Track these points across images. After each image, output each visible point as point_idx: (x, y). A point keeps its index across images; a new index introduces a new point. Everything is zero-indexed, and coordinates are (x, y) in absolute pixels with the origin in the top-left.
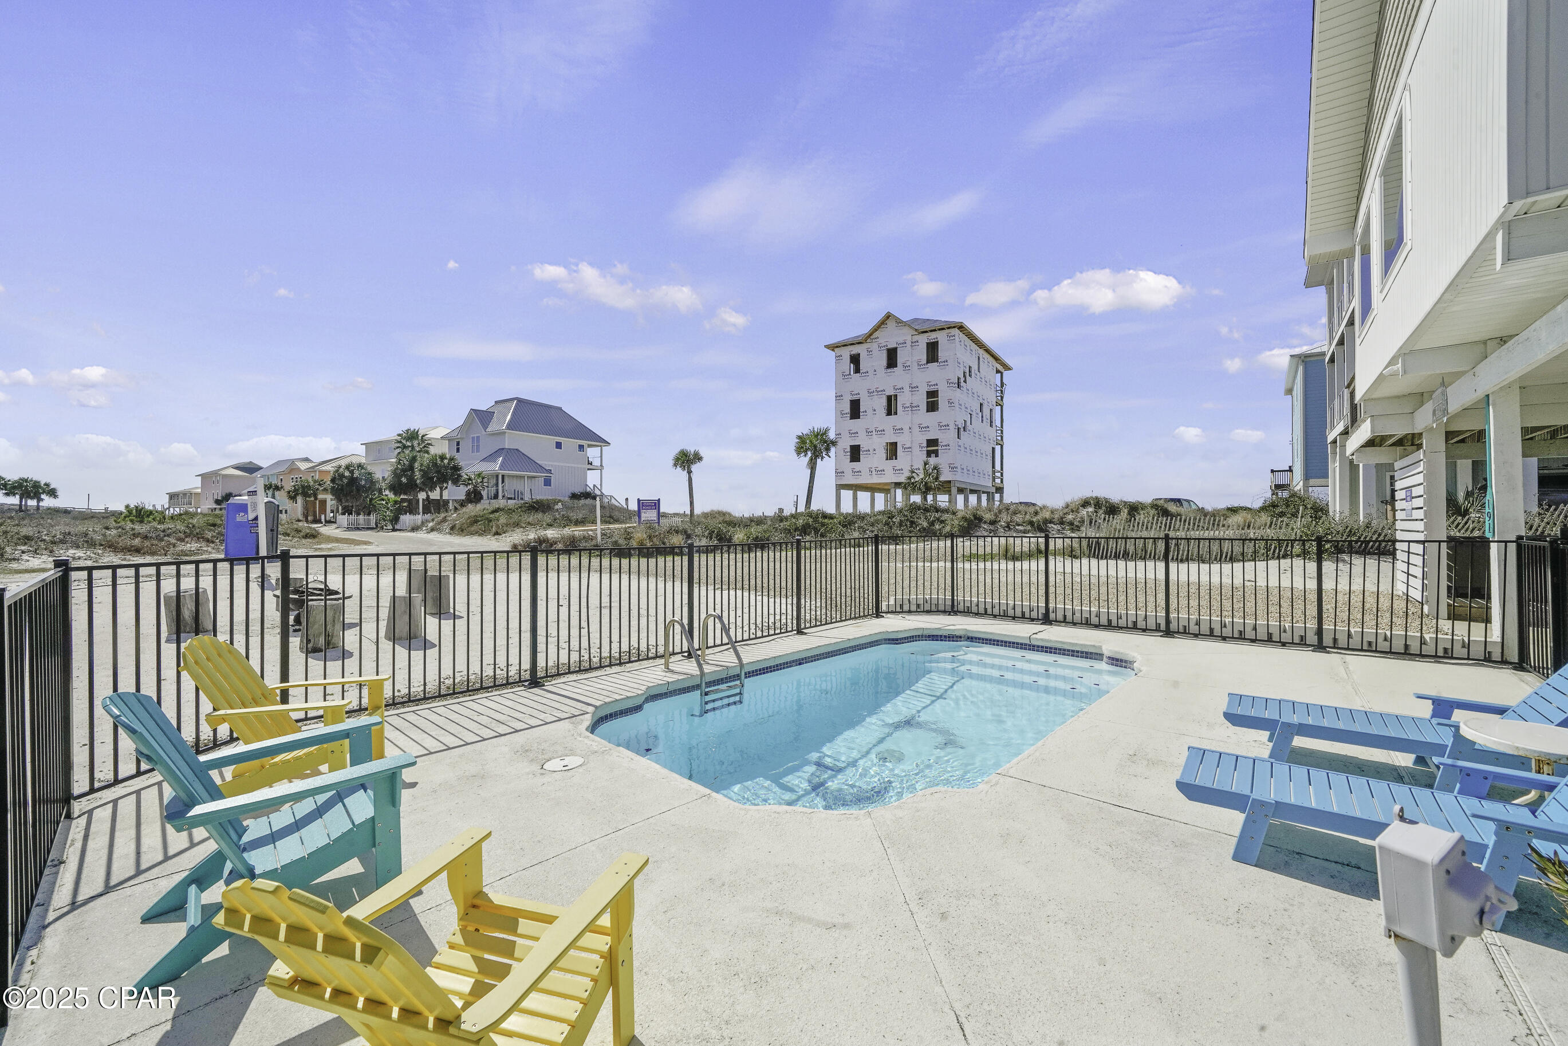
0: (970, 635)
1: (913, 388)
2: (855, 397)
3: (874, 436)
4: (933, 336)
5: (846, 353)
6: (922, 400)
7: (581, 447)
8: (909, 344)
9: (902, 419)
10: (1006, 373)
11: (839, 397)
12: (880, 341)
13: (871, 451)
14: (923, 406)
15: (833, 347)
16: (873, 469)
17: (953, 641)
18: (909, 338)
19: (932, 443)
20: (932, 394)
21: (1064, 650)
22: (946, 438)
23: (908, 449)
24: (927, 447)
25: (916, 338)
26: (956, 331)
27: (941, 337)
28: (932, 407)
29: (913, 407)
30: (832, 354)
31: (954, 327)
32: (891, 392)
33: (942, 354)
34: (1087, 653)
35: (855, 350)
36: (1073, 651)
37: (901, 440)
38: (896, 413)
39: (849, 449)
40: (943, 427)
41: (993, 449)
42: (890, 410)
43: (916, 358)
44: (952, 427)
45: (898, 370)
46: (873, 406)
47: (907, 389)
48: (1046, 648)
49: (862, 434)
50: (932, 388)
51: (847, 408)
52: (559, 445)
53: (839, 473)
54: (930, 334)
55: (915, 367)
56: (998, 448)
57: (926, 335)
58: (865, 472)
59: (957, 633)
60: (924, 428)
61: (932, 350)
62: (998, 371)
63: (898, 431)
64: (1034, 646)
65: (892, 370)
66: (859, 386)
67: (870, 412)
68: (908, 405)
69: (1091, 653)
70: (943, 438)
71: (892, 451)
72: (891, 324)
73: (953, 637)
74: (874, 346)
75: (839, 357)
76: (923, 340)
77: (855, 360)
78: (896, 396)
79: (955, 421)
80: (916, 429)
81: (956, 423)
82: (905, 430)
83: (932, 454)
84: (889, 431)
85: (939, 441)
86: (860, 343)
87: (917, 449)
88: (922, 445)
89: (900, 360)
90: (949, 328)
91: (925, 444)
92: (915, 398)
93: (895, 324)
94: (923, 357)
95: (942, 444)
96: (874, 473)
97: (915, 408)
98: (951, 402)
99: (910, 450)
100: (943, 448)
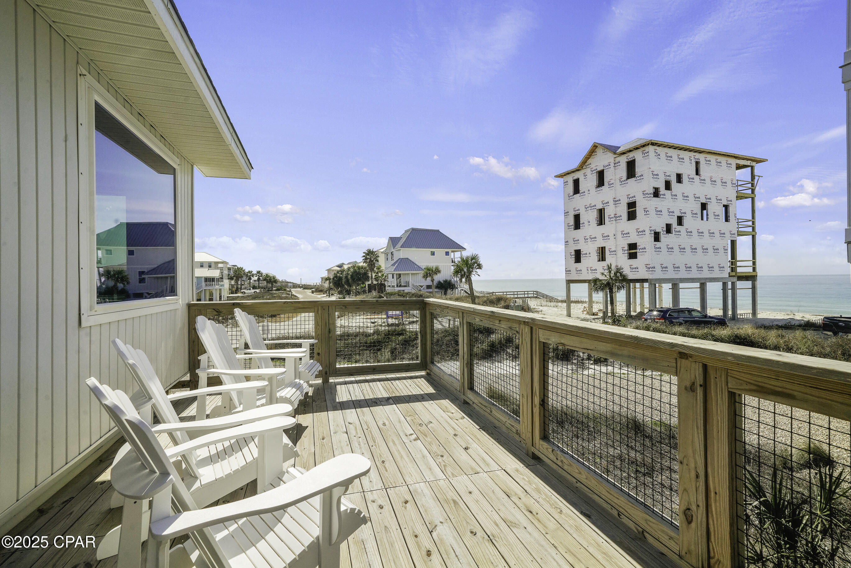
1: (616, 202)
2: (577, 213)
3: (589, 243)
4: (631, 155)
5: (570, 179)
6: (623, 211)
7: (447, 254)
8: (612, 165)
9: (609, 227)
11: (566, 213)
12: (592, 166)
13: (588, 254)
14: (625, 216)
15: (562, 176)
16: (589, 269)
18: (612, 160)
19: (633, 246)
20: (632, 205)
24: (630, 249)
25: (618, 159)
26: (651, 148)
27: (637, 156)
28: (632, 216)
29: (617, 217)
30: (561, 180)
31: (648, 144)
32: (600, 206)
33: (639, 170)
35: (576, 176)
37: (609, 245)
38: (604, 224)
39: (573, 253)
40: (641, 232)
42: (601, 221)
43: (618, 177)
44: (648, 232)
45: (605, 188)
46: (588, 218)
47: (611, 203)
49: (582, 241)
50: (632, 200)
51: (572, 221)
52: (433, 254)
53: (568, 271)
54: (628, 154)
55: (618, 183)
57: (626, 155)
58: (584, 271)
60: (625, 234)
61: (631, 167)
63: (606, 237)
66: (579, 203)
67: (586, 223)
68: (613, 216)
70: (641, 242)
71: (602, 254)
72: (599, 151)
74: (588, 171)
75: (566, 183)
76: (623, 160)
77: (576, 183)
78: (604, 209)
79: (651, 227)
80: (619, 236)
81: (651, 229)
82: (611, 237)
83: (633, 256)
84: (600, 238)
85: (638, 245)
86: (578, 170)
87: (620, 252)
88: (624, 249)
89: (606, 180)
90: (644, 146)
91: (626, 248)
92: (618, 209)
93: (602, 151)
94: (624, 174)
95: (639, 247)
96: (590, 271)
97: (619, 218)
98: (646, 211)
99: (615, 253)
100: (641, 251)
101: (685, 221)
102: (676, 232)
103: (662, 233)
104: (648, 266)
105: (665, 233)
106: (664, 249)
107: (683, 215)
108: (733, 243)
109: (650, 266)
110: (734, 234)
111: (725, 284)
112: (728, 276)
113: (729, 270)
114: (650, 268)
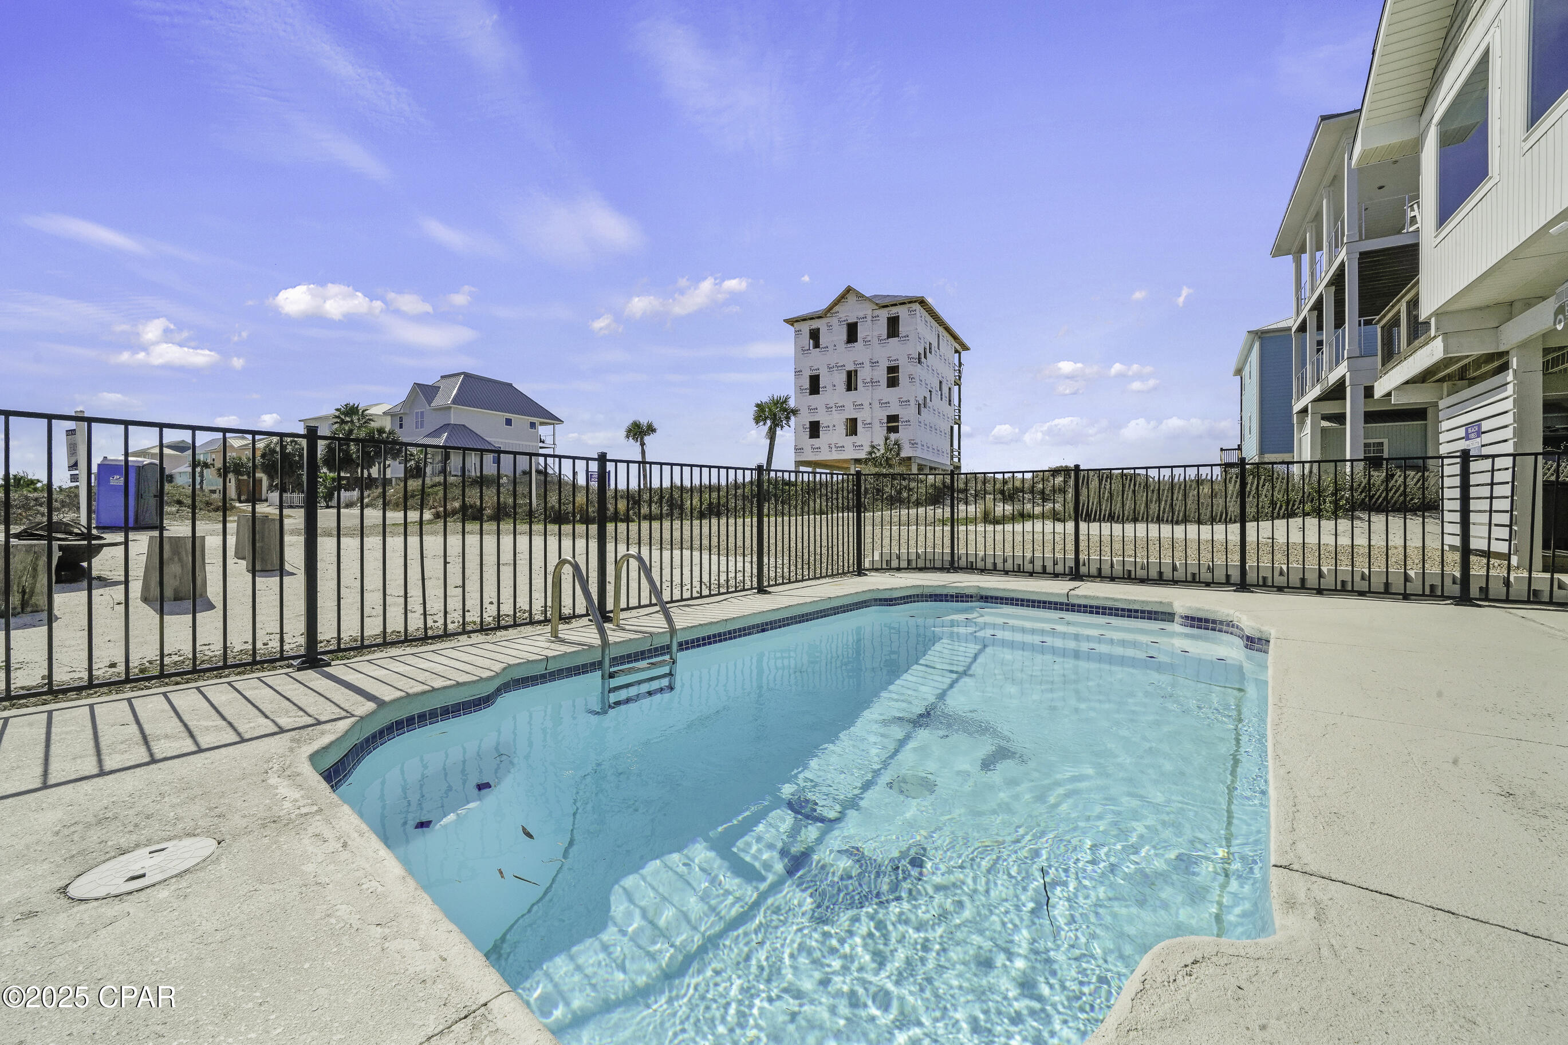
0: (984, 593)
1: (874, 364)
2: (815, 373)
3: (834, 412)
4: (894, 311)
5: (806, 328)
6: (882, 375)
7: (533, 425)
8: (869, 318)
9: (862, 394)
10: (963, 353)
11: (798, 373)
12: (840, 315)
13: (831, 427)
14: (884, 382)
15: (791, 322)
16: (833, 446)
17: (962, 601)
18: (869, 312)
19: (893, 418)
20: (893, 370)
21: (1117, 609)
22: (907, 413)
23: (869, 425)
24: (888, 422)
25: (877, 313)
26: (917, 306)
27: (902, 312)
28: (893, 382)
29: (874, 383)
30: (791, 329)
31: (915, 302)
32: (852, 368)
33: (902, 329)
34: (1149, 612)
35: (815, 324)
36: (1129, 610)
37: (861, 416)
38: (856, 389)
39: (808, 426)
40: (904, 403)
41: (952, 428)
42: (850, 386)
43: (876, 333)
44: (913, 403)
45: (859, 345)
46: (833, 382)
47: (867, 364)
48: (1091, 607)
49: (822, 410)
50: (893, 364)
51: (807, 384)
52: (509, 422)
53: (798, 450)
54: (891, 308)
55: (875, 341)
56: (956, 427)
57: (887, 309)
58: (825, 448)
59: (967, 592)
60: (884, 404)
61: (893, 327)
62: (956, 351)
63: (859, 406)
64: (1073, 605)
65: (853, 345)
66: (818, 362)
67: (829, 388)
68: (868, 380)
69: (1156, 613)
70: (904, 414)
71: (852, 428)
72: (851, 299)
73: (962, 597)
74: (834, 321)
75: (798, 332)
76: (884, 314)
77: (815, 335)
78: (856, 371)
79: (915, 397)
80: (876, 405)
81: (916, 399)
82: (866, 406)
83: (893, 430)
84: (849, 406)
85: (900, 416)
86: (820, 317)
87: (877, 425)
88: (883, 421)
89: (860, 335)
90: (910, 302)
91: (885, 420)
92: (875, 373)
93: (855, 298)
94: (884, 332)
95: (901, 420)
96: (834, 449)
97: (876, 384)
98: (911, 378)
100: (903, 423)
102: (928, 407)
103: (922, 405)
109: (913, 441)
114: (914, 444)
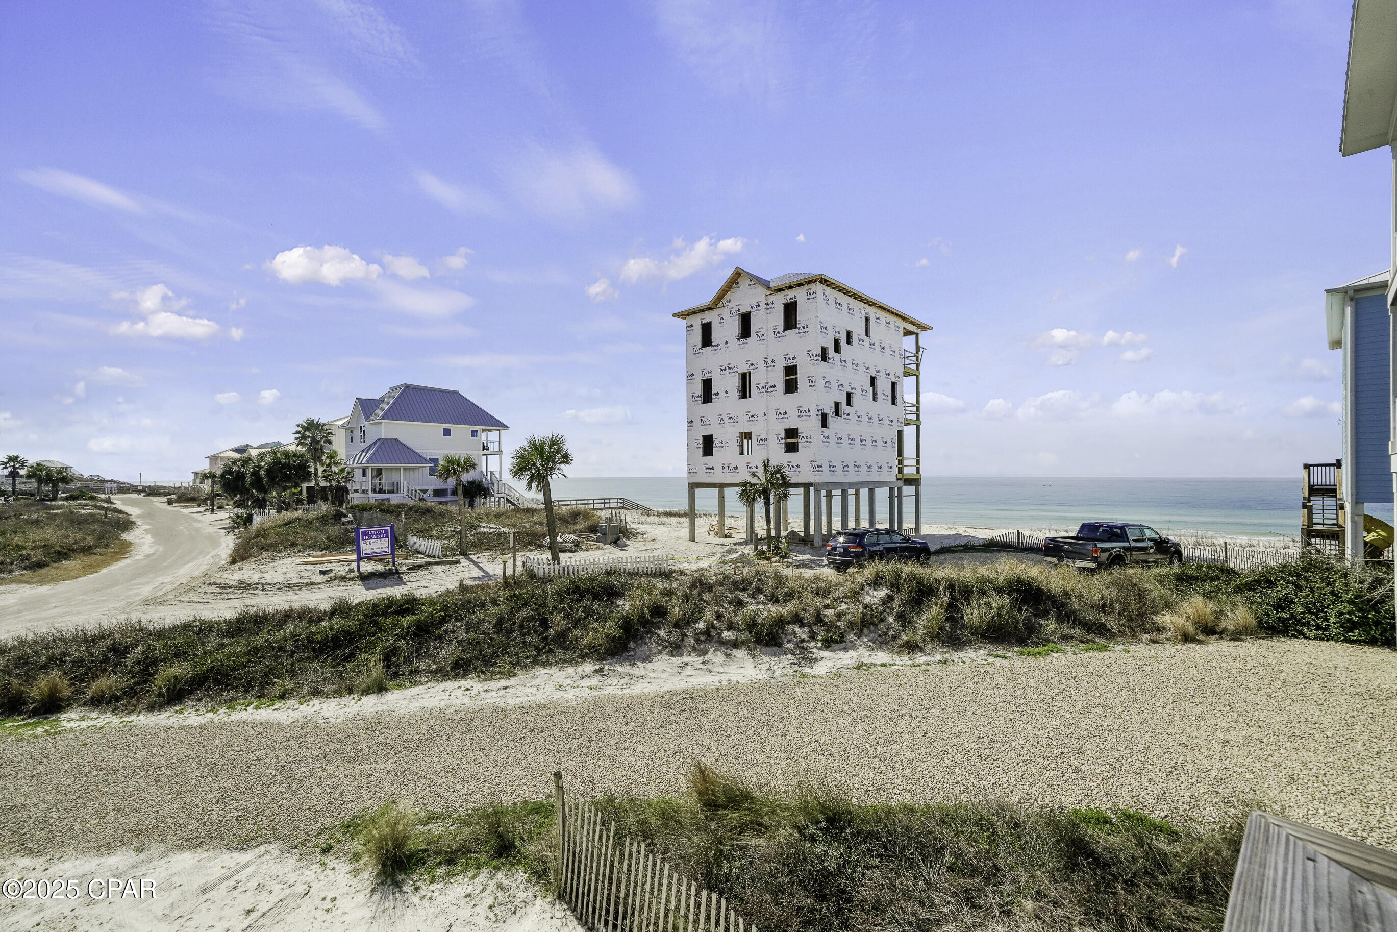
1: (769, 363)
2: (707, 376)
3: (726, 425)
4: (791, 294)
5: (697, 322)
6: (778, 378)
7: (474, 433)
8: (763, 306)
9: (756, 401)
11: (690, 376)
12: (732, 304)
13: (724, 442)
14: (781, 386)
15: (682, 315)
16: (726, 466)
18: (762, 299)
19: (791, 433)
20: (791, 370)
22: (809, 427)
23: (763, 441)
24: (787, 438)
25: (772, 298)
26: (819, 287)
27: (799, 295)
28: (791, 387)
29: (769, 388)
30: (682, 323)
31: (816, 281)
32: (744, 369)
33: (801, 318)
35: (707, 317)
37: (756, 429)
38: (750, 397)
39: (701, 440)
40: (803, 413)
42: (745, 392)
43: (771, 325)
44: (813, 412)
45: (751, 341)
46: (725, 386)
47: (761, 365)
49: (714, 421)
50: (791, 363)
51: (699, 391)
53: (692, 469)
54: (787, 292)
55: (771, 334)
57: (783, 293)
58: (718, 469)
60: (781, 415)
61: (790, 313)
62: (911, 333)
63: (752, 417)
65: (745, 341)
66: (711, 361)
67: (722, 394)
68: (763, 385)
70: (804, 427)
71: (746, 444)
72: (744, 283)
74: (725, 312)
75: (689, 327)
76: (779, 300)
77: (707, 329)
78: (750, 373)
79: (818, 405)
80: (772, 416)
81: (818, 408)
82: (761, 417)
83: (791, 448)
84: (742, 418)
85: (799, 431)
86: (711, 309)
87: (773, 442)
88: (780, 436)
89: (753, 328)
90: (809, 282)
91: (783, 435)
92: (771, 375)
93: (747, 282)
94: (780, 322)
95: (801, 435)
96: (727, 470)
97: (771, 389)
98: (811, 381)
99: (766, 442)
100: (803, 440)
101: (855, 400)
102: (846, 414)
103: (830, 415)
104: (814, 464)
105: (834, 415)
106: (833, 439)
107: (852, 391)
108: (900, 433)
109: (816, 464)
110: (901, 423)
111: (891, 490)
112: (895, 479)
113: (896, 470)
114: (816, 467)
